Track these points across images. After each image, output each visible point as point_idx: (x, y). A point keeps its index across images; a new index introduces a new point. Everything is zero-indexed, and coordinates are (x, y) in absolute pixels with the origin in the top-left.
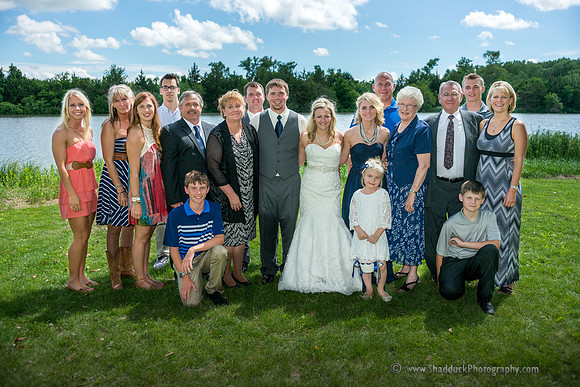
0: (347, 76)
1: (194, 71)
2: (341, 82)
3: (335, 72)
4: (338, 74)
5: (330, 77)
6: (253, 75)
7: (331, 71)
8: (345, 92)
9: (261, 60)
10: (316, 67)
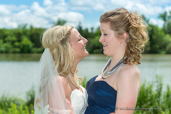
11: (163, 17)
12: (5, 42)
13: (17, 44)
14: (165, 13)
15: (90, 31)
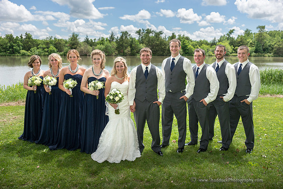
0: (187, 38)
4: (183, 37)
6: (142, 37)
7: (180, 36)
9: (146, 30)
12: (38, 48)
13: (46, 50)
14: (140, 30)
15: (93, 41)
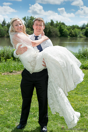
0: (63, 24)
1: (4, 21)
2: (61, 26)
3: (59, 22)
4: (60, 23)
5: (56, 24)
6: (27, 23)
7: (57, 22)
8: (63, 30)
9: (30, 17)
10: (51, 20)
11: (24, 19)
14: (25, 17)
